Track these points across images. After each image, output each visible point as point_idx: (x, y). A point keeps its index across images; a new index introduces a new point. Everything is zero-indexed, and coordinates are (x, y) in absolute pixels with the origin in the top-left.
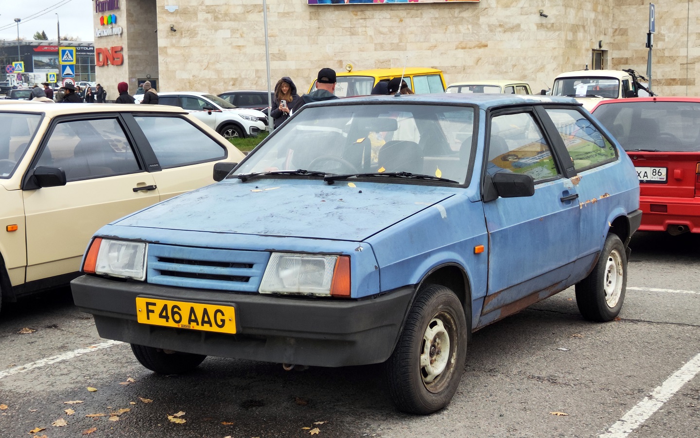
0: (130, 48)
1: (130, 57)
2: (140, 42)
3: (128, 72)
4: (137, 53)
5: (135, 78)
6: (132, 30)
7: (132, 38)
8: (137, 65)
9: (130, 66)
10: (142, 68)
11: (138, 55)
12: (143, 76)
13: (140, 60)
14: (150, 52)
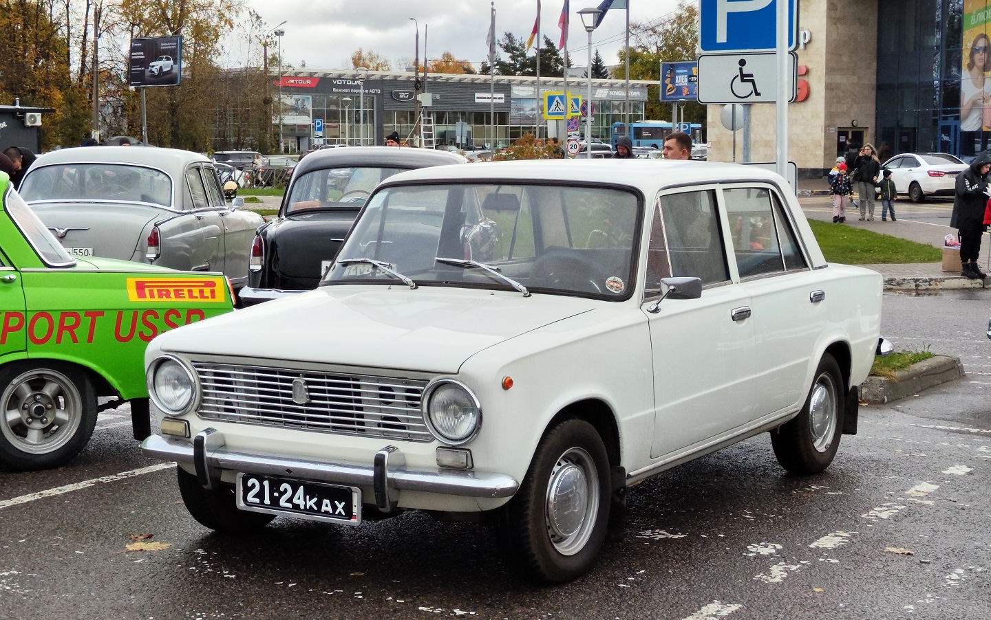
0: (830, 70)
1: (829, 88)
2: (845, 59)
3: (823, 115)
4: (839, 79)
5: (833, 125)
6: (834, 36)
7: (834, 51)
8: (838, 102)
9: (829, 103)
10: (845, 108)
11: (840, 84)
12: (845, 123)
13: (843, 92)
14: (859, 77)
